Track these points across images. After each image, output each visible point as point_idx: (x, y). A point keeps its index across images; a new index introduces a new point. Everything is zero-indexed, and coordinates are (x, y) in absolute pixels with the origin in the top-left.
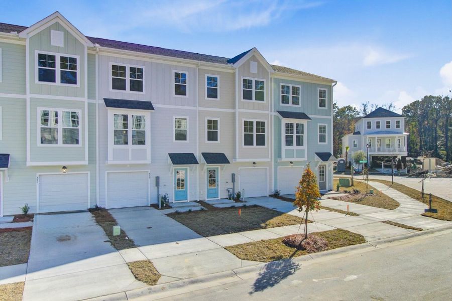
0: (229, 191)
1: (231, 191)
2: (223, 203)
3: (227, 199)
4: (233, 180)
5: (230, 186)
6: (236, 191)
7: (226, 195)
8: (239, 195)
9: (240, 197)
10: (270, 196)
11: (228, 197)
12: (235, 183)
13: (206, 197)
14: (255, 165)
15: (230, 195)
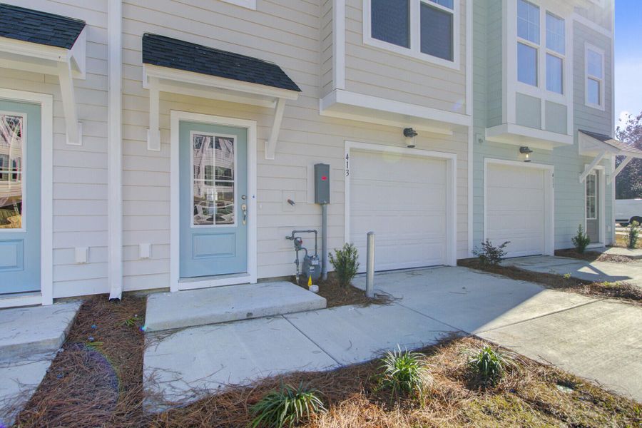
0: (298, 245)
1: (309, 243)
2: (249, 317)
3: (292, 279)
4: (322, 194)
5: (306, 217)
6: (335, 246)
7: (286, 263)
8: (346, 265)
9: (352, 274)
10: (461, 263)
11: (292, 270)
12: (330, 209)
13: (175, 274)
14: (410, 141)
15: (308, 260)
